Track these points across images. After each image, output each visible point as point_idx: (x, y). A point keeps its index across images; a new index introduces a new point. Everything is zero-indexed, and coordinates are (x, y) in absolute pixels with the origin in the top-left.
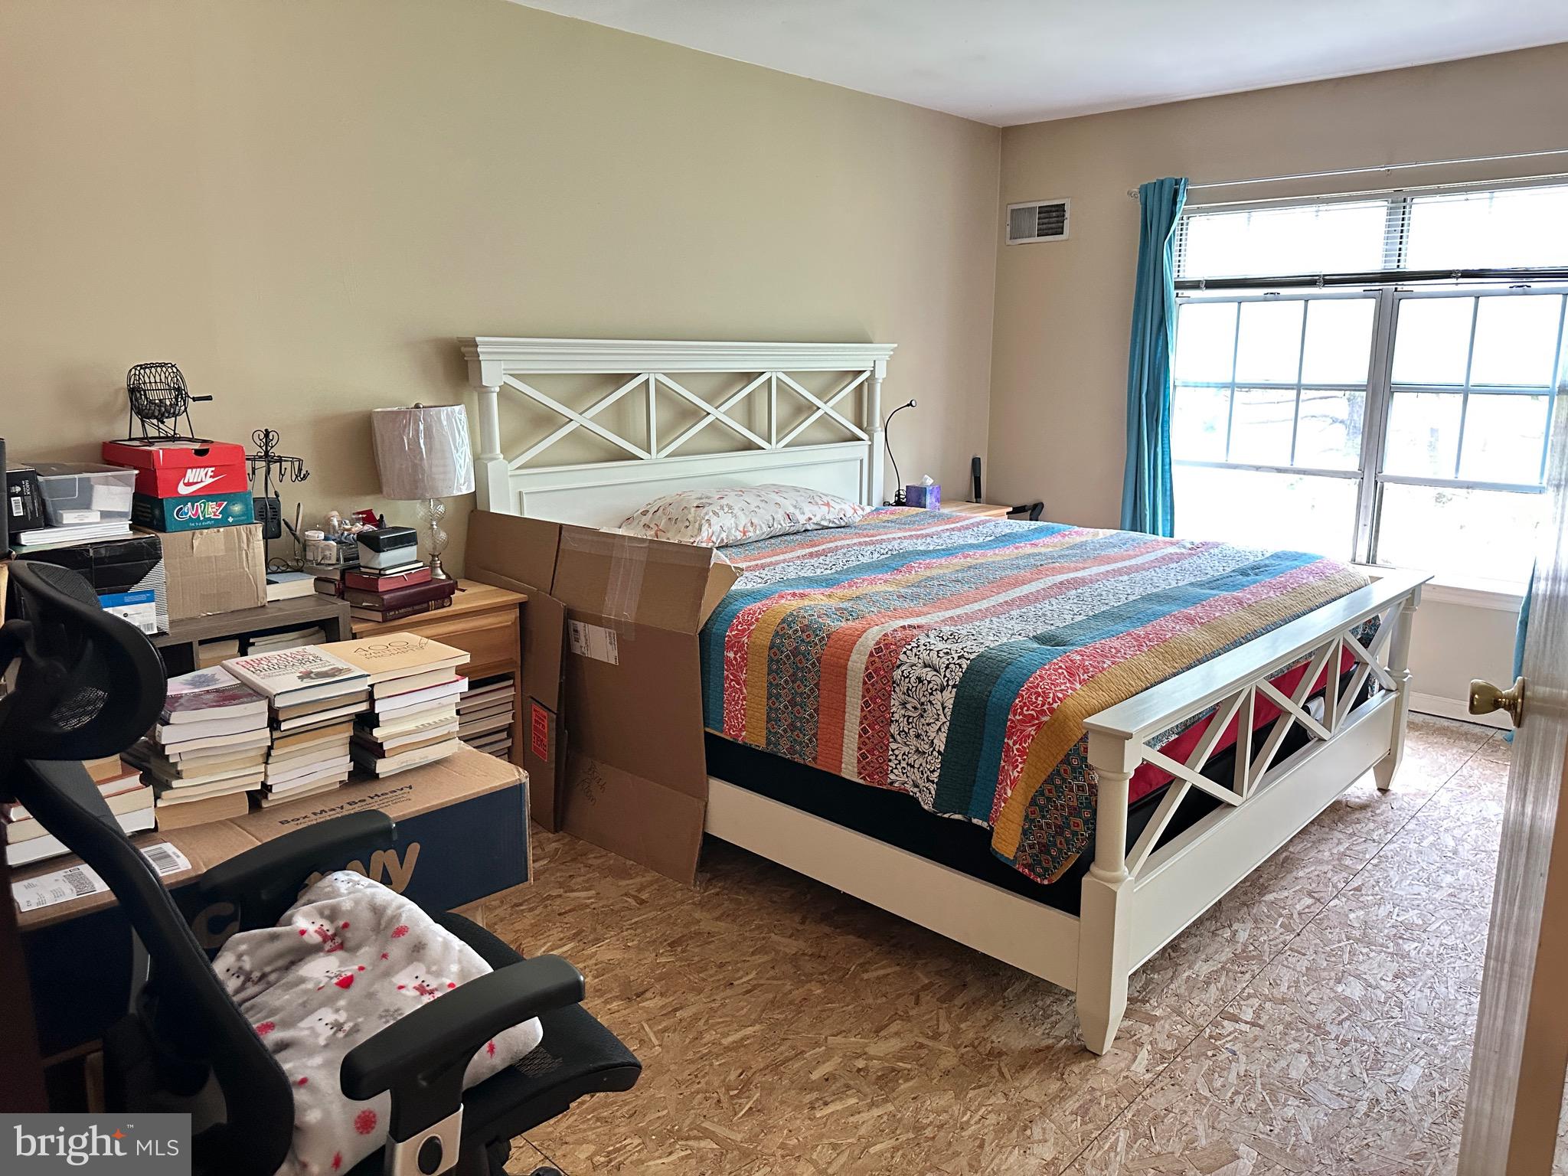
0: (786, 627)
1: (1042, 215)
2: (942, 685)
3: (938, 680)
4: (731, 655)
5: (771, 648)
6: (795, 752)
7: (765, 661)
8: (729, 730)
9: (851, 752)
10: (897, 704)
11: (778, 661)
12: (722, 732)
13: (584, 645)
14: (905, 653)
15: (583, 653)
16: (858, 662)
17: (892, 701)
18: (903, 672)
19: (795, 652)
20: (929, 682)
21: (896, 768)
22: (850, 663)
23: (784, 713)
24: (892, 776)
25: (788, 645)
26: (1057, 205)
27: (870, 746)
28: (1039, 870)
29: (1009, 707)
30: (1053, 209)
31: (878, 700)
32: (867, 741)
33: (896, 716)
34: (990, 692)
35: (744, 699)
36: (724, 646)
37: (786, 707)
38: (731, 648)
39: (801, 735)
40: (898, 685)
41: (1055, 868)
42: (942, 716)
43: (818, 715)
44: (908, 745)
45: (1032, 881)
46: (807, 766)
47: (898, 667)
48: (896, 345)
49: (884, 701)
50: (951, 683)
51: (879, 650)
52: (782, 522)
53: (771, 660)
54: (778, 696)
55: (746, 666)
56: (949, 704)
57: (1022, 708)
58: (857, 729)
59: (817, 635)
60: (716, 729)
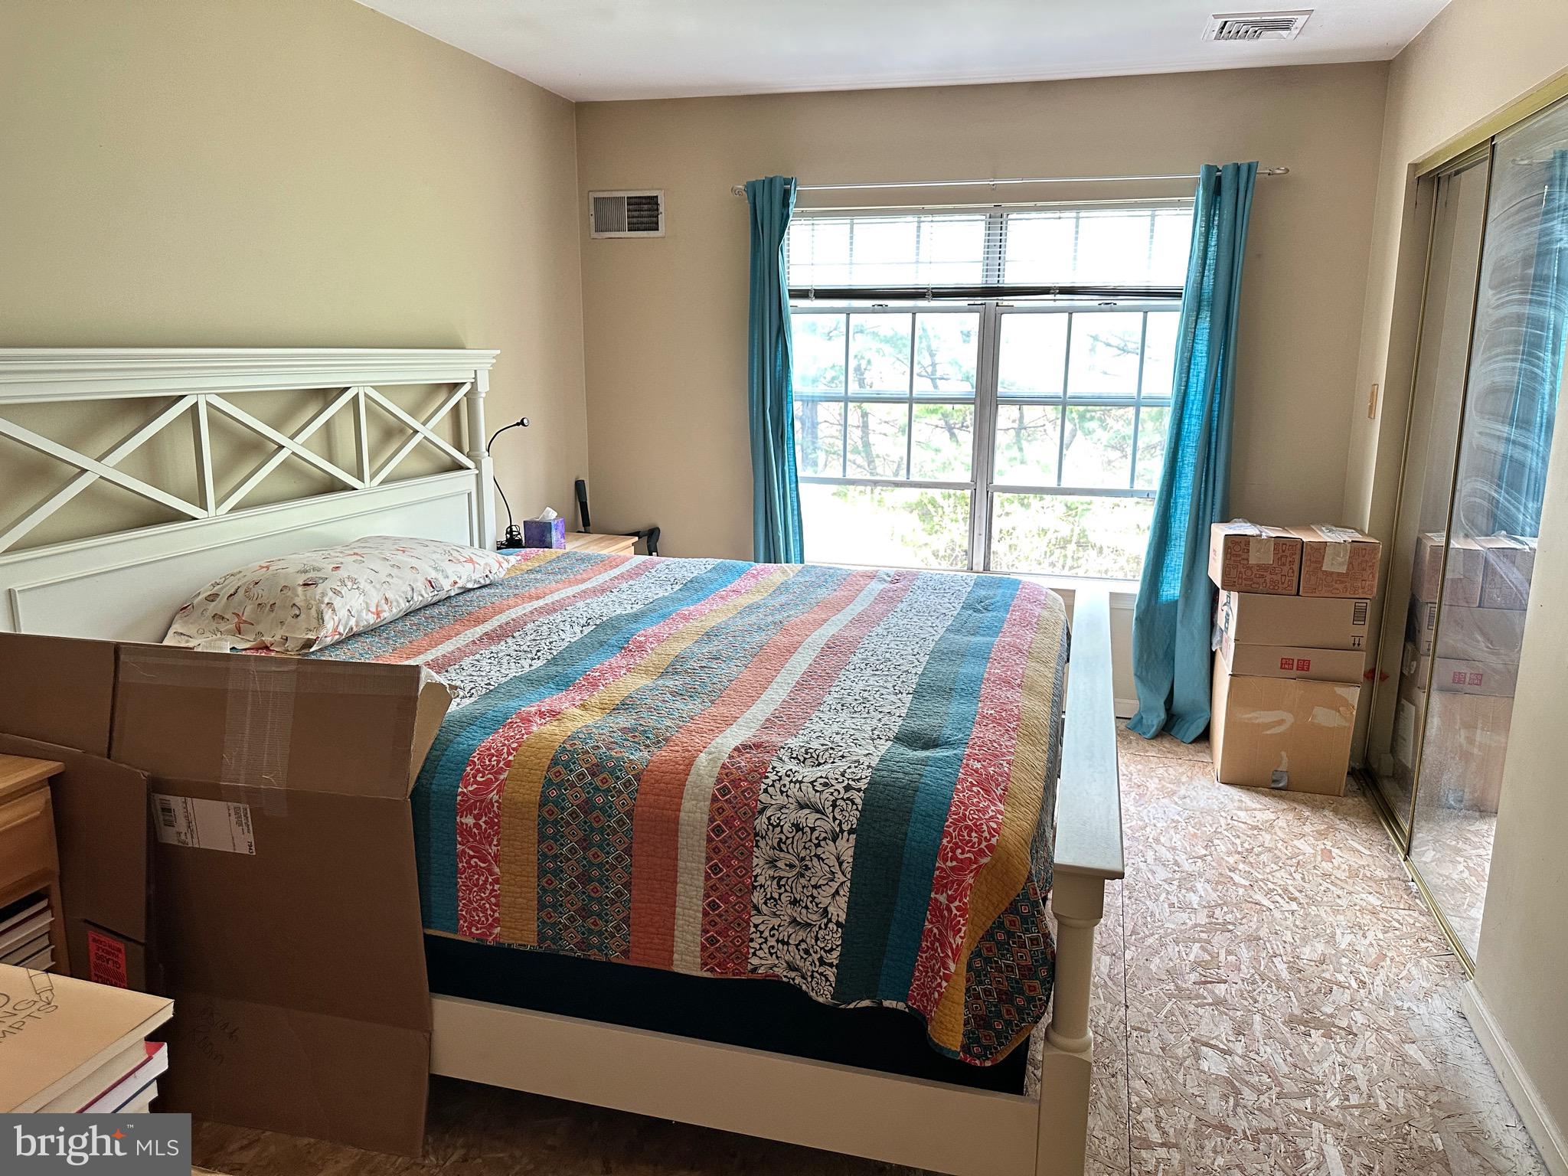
0: (563, 771)
1: (631, 207)
2: (833, 831)
3: (826, 825)
4: (470, 821)
5: (542, 805)
6: (590, 947)
7: (533, 824)
8: (469, 928)
9: (690, 938)
10: (762, 862)
11: (556, 823)
12: (456, 932)
13: (183, 829)
14: (766, 791)
15: (185, 842)
16: (694, 812)
17: (755, 861)
18: (769, 819)
19: (587, 807)
20: (813, 829)
21: (761, 948)
22: (682, 814)
23: (567, 894)
24: (755, 961)
25: (572, 799)
26: (649, 197)
27: (721, 925)
28: (976, 1050)
29: (936, 852)
30: (644, 201)
31: (734, 862)
32: (717, 920)
33: (761, 880)
34: (906, 834)
35: (496, 881)
36: (453, 810)
37: (573, 886)
38: (469, 810)
39: (600, 922)
40: (762, 837)
41: (1001, 1044)
42: (839, 875)
43: (630, 891)
44: (779, 916)
45: (969, 1065)
46: (611, 963)
47: (761, 812)
48: (498, 352)
49: (743, 861)
50: (845, 827)
51: (724, 791)
52: (423, 593)
53: (543, 822)
54: (557, 872)
55: (497, 833)
56: (848, 856)
57: (953, 851)
58: (699, 904)
59: (618, 778)
60: (447, 929)
